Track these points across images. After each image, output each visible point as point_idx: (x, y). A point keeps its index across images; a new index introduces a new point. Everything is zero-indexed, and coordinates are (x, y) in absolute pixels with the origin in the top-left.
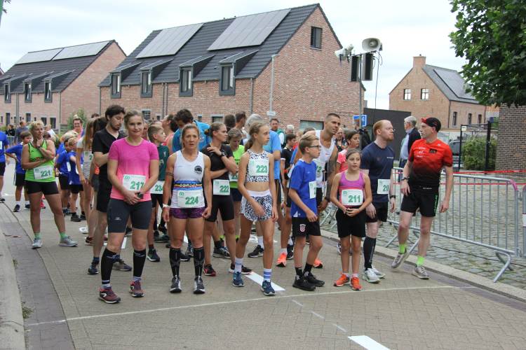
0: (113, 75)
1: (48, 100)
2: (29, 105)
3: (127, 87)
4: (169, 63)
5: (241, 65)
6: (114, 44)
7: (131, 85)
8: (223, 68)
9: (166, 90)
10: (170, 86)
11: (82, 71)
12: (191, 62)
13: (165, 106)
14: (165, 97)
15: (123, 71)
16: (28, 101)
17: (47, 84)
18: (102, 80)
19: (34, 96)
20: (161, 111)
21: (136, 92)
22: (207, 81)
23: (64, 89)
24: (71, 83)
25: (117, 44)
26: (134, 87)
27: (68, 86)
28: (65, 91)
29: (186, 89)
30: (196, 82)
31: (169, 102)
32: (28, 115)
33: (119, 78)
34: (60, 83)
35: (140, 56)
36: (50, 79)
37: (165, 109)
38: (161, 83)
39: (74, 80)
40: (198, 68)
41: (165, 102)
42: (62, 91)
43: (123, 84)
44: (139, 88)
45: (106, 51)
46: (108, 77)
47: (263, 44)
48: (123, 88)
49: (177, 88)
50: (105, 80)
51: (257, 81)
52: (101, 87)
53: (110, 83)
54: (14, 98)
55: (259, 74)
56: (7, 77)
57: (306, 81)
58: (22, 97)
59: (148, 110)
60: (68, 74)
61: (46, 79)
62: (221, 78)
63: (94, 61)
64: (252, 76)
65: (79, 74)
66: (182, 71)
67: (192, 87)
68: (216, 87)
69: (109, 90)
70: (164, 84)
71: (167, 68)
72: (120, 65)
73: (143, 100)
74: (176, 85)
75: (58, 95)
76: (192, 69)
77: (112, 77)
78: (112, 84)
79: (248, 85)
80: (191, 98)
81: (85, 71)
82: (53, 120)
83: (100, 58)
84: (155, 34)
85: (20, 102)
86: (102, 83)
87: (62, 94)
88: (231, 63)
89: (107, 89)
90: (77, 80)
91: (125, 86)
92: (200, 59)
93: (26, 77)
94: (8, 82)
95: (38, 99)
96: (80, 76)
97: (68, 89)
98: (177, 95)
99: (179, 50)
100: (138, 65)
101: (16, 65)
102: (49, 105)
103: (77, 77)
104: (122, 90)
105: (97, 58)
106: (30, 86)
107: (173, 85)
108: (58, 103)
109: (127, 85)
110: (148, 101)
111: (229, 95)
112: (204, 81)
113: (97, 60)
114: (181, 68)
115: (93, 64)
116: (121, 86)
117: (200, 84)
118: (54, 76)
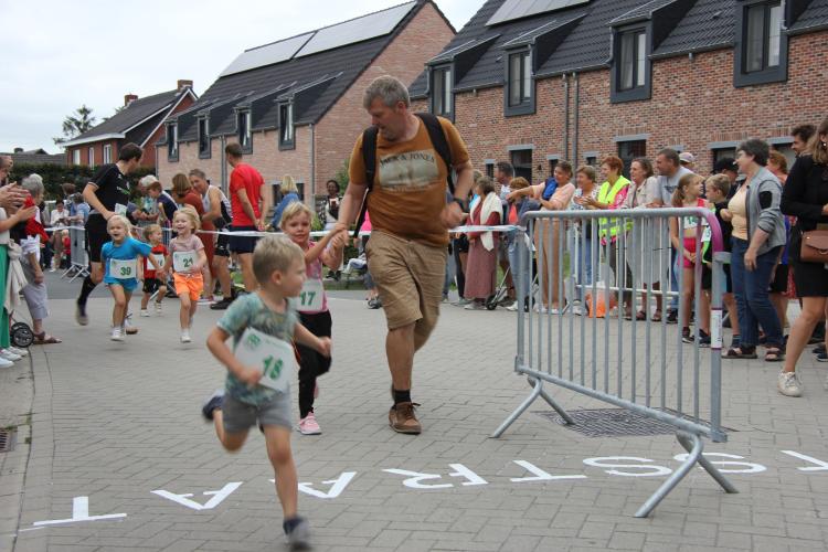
0: (436, 69)
1: (288, 145)
3: (469, 96)
4: (576, 23)
6: (429, 7)
7: (478, 90)
9: (573, 89)
10: (584, 80)
11: (360, 74)
12: (646, 9)
13: (573, 133)
14: (572, 110)
15: (457, 58)
17: (284, 109)
19: (257, 139)
20: (561, 144)
21: (494, 104)
22: (695, 54)
23: (322, 115)
24: (335, 102)
26: (489, 93)
27: (328, 109)
28: (323, 121)
29: (629, 84)
30: (660, 59)
31: (583, 122)
33: (449, 76)
34: (311, 105)
35: (495, 20)
36: (290, 96)
37: (571, 140)
38: (559, 76)
39: (341, 95)
40: (667, 22)
41: (572, 123)
42: (317, 121)
43: (459, 88)
44: (501, 95)
46: (422, 76)
48: (459, 98)
49: (606, 82)
50: (415, 84)
53: (427, 89)
54: (216, 145)
56: (204, 103)
59: (525, 147)
60: (329, 83)
61: (280, 98)
62: (739, 39)
63: (385, 47)
65: (354, 81)
66: (618, 37)
67: (650, 75)
68: (723, 68)
69: (426, 106)
70: (569, 75)
71: (571, 37)
72: (449, 47)
73: (513, 123)
74: (603, 75)
75: (308, 130)
77: (432, 76)
78: (431, 93)
80: (645, 104)
83: (398, 42)
87: (316, 126)
89: (421, 103)
90: (348, 95)
91: (463, 92)
93: (241, 100)
94: (206, 113)
95: (266, 143)
96: (355, 85)
97: (330, 115)
98: (604, 101)
101: (222, 77)
102: (289, 155)
103: (348, 88)
104: (457, 105)
105: (391, 41)
106: (248, 117)
107: (595, 75)
108: (309, 149)
109: (470, 91)
110: (525, 125)
111: (768, 84)
112: (685, 55)
113: (390, 46)
114: (616, 27)
115: (382, 57)
116: (455, 94)
117: (674, 64)
118: (296, 91)
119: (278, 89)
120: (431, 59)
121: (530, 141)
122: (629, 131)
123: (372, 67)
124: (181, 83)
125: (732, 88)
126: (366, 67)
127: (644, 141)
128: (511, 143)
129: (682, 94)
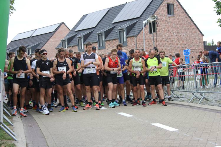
0: (63, 42)
4: (92, 32)
5: (129, 29)
6: (63, 24)
7: (72, 46)
8: (120, 32)
11: (47, 42)
12: (103, 30)
15: (68, 39)
17: (29, 50)
21: (76, 50)
22: (112, 40)
25: (65, 24)
26: (74, 47)
29: (101, 45)
30: (106, 41)
33: (66, 43)
35: (77, 30)
36: (30, 47)
40: (107, 33)
43: (69, 46)
44: (77, 48)
45: (59, 29)
46: (61, 43)
47: (141, 16)
50: (59, 45)
51: (138, 37)
52: (57, 49)
53: (62, 46)
55: (139, 33)
57: (167, 34)
60: (40, 44)
61: (27, 48)
62: (119, 37)
63: (53, 35)
64: (136, 35)
66: (99, 36)
67: (105, 44)
68: (117, 43)
71: (91, 35)
72: (67, 36)
74: (96, 44)
76: (104, 34)
79: (133, 40)
80: (104, 50)
83: (56, 33)
84: (84, 16)
86: (58, 46)
88: (124, 29)
92: (108, 28)
94: (8, 51)
96: (46, 44)
99: (97, 25)
100: (76, 35)
101: (12, 41)
112: (110, 40)
113: (54, 34)
114: (98, 34)
115: (52, 37)
117: (109, 42)
118: (32, 46)
119: (27, 45)
120: (62, 40)
123: (50, 40)
126: (48, 40)
129: (111, 48)
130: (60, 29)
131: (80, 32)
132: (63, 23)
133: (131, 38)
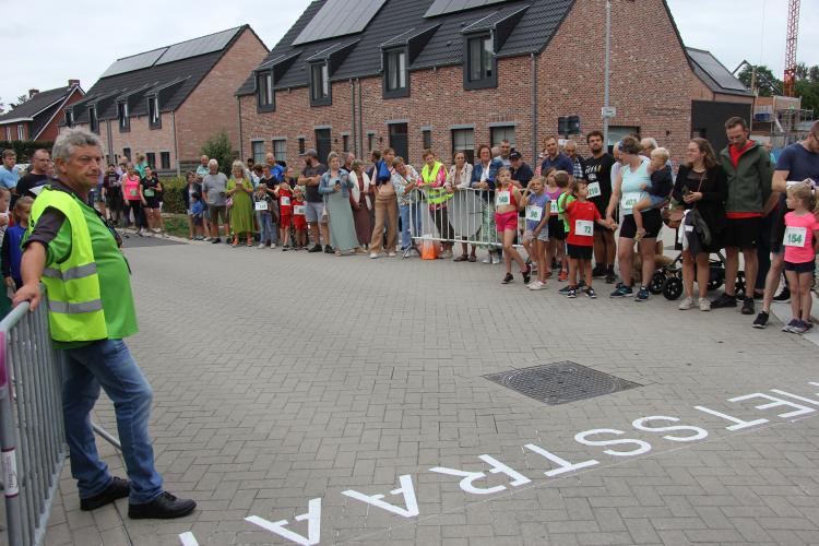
0: (260, 75)
1: (156, 125)
2: (126, 135)
3: (285, 93)
4: (355, 46)
6: (248, 31)
7: (291, 89)
8: (469, 40)
9: (357, 90)
10: (364, 83)
11: (204, 77)
12: (404, 38)
13: (358, 118)
14: (357, 101)
15: (275, 67)
16: (125, 129)
17: (152, 101)
18: (240, 85)
19: (132, 121)
20: (350, 126)
21: (302, 99)
22: (438, 68)
23: (180, 105)
24: (188, 96)
25: (251, 31)
26: (299, 91)
27: (183, 101)
28: (179, 110)
29: (395, 86)
30: (415, 71)
31: (364, 111)
32: (127, 151)
33: (269, 78)
34: (172, 97)
35: (298, 41)
36: (155, 92)
37: (357, 123)
38: (347, 80)
39: (192, 91)
40: (416, 48)
41: (357, 111)
42: (176, 109)
43: (277, 87)
44: (307, 92)
45: (237, 43)
46: (251, 78)
48: (278, 94)
49: (379, 84)
50: (246, 84)
51: (543, 57)
52: (239, 96)
53: (254, 88)
54: (103, 126)
55: (546, 44)
56: (90, 97)
58: (115, 125)
59: (326, 127)
60: (182, 83)
61: (148, 93)
62: (465, 59)
63: (220, 58)
64: (535, 49)
65: (200, 82)
66: (386, 56)
67: (408, 81)
68: (456, 77)
69: (254, 100)
70: (354, 79)
71: (352, 55)
73: (316, 111)
74: (377, 80)
75: (170, 115)
76: (406, 49)
77: (258, 80)
78: (258, 90)
79: (523, 67)
80: (406, 100)
81: (208, 76)
82: (165, 156)
83: (228, 54)
84: (317, 5)
85: (113, 132)
86: (240, 90)
87: (176, 114)
88: (487, 31)
89: (251, 98)
90: (197, 91)
91: (281, 90)
93: (119, 94)
94: (94, 103)
95: (140, 125)
96: (201, 85)
97: (185, 105)
98: (379, 97)
99: (369, 25)
100: (297, 57)
101: (102, 79)
102: (157, 133)
103: (196, 86)
104: (277, 99)
105: (224, 54)
106: (126, 106)
107: (371, 80)
108: (172, 128)
109: (285, 90)
110: (324, 112)
111: (485, 88)
112: (431, 68)
113: (224, 58)
114: (384, 49)
115: (218, 65)
116: (275, 91)
117: (424, 74)
118: (160, 88)
119: (146, 87)
120: (256, 68)
121: (328, 123)
122: (396, 117)
123: (213, 72)
124: (71, 82)
125: (462, 90)
126: (208, 72)
127: (406, 124)
128: (315, 124)
129: (430, 93)
130: (239, 44)
131: (311, 48)
132: (247, 26)
133: (515, 62)
